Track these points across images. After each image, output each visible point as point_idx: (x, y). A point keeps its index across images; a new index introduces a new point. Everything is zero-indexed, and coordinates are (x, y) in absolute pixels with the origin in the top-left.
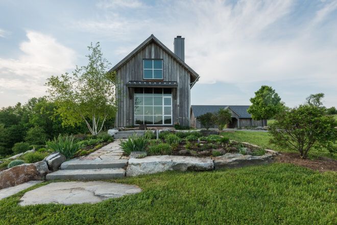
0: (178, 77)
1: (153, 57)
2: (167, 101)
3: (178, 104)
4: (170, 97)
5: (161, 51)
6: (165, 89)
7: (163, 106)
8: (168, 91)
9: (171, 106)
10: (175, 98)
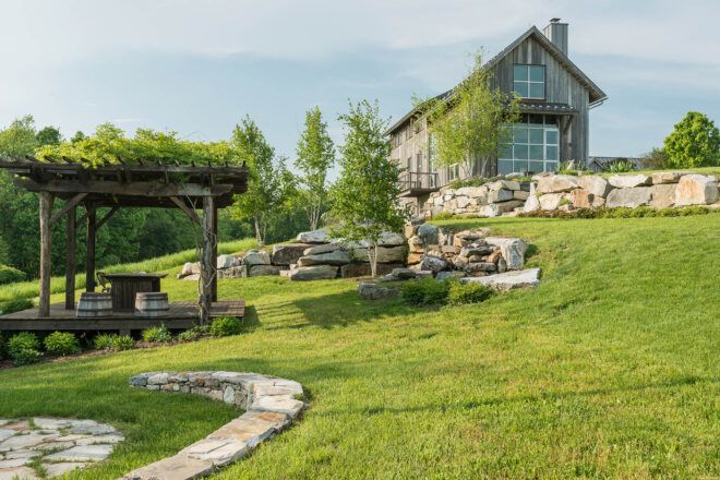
0: (569, 96)
1: (529, 61)
2: (551, 139)
3: (569, 141)
4: (555, 129)
5: (543, 50)
6: (547, 116)
7: (545, 145)
8: (552, 120)
9: (557, 145)
10: (564, 132)
